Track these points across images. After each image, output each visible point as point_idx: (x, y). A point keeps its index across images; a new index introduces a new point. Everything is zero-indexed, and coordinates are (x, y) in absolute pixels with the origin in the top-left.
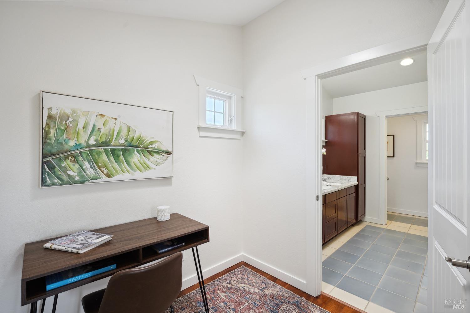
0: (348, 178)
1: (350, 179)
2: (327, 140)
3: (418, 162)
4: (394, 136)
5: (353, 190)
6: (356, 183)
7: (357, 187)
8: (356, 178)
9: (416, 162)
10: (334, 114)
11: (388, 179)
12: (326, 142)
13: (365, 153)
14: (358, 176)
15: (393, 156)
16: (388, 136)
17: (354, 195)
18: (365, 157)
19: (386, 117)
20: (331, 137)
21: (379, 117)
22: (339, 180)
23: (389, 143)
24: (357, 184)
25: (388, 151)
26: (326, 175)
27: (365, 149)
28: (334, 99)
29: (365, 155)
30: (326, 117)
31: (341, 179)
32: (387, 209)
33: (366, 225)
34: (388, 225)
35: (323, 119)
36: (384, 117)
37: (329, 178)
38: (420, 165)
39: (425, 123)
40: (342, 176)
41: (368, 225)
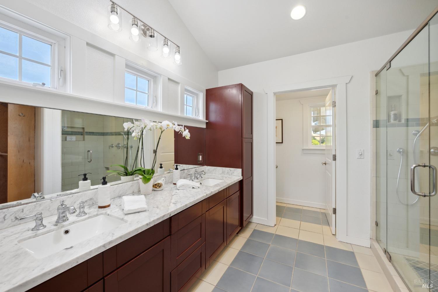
0: (231, 171)
1: (233, 173)
2: (207, 121)
3: (304, 148)
4: (282, 120)
5: (237, 188)
6: (240, 178)
7: (241, 183)
8: (239, 171)
9: (302, 148)
10: (219, 86)
11: (277, 167)
12: (207, 123)
13: (252, 138)
14: (242, 168)
15: (281, 142)
16: (276, 120)
17: (238, 193)
18: (252, 144)
19: (275, 94)
20: (213, 118)
21: (267, 93)
22: (220, 174)
23: (277, 128)
24: (242, 179)
25: (276, 136)
26: (206, 166)
27: (252, 133)
28: (219, 72)
29: (252, 141)
30: (207, 90)
31: (223, 172)
32: (277, 199)
33: (254, 230)
34: (277, 226)
35: (201, 91)
36: (272, 94)
37: (204, 174)
38: (306, 152)
39: (310, 106)
40: (224, 168)
41: (256, 229)
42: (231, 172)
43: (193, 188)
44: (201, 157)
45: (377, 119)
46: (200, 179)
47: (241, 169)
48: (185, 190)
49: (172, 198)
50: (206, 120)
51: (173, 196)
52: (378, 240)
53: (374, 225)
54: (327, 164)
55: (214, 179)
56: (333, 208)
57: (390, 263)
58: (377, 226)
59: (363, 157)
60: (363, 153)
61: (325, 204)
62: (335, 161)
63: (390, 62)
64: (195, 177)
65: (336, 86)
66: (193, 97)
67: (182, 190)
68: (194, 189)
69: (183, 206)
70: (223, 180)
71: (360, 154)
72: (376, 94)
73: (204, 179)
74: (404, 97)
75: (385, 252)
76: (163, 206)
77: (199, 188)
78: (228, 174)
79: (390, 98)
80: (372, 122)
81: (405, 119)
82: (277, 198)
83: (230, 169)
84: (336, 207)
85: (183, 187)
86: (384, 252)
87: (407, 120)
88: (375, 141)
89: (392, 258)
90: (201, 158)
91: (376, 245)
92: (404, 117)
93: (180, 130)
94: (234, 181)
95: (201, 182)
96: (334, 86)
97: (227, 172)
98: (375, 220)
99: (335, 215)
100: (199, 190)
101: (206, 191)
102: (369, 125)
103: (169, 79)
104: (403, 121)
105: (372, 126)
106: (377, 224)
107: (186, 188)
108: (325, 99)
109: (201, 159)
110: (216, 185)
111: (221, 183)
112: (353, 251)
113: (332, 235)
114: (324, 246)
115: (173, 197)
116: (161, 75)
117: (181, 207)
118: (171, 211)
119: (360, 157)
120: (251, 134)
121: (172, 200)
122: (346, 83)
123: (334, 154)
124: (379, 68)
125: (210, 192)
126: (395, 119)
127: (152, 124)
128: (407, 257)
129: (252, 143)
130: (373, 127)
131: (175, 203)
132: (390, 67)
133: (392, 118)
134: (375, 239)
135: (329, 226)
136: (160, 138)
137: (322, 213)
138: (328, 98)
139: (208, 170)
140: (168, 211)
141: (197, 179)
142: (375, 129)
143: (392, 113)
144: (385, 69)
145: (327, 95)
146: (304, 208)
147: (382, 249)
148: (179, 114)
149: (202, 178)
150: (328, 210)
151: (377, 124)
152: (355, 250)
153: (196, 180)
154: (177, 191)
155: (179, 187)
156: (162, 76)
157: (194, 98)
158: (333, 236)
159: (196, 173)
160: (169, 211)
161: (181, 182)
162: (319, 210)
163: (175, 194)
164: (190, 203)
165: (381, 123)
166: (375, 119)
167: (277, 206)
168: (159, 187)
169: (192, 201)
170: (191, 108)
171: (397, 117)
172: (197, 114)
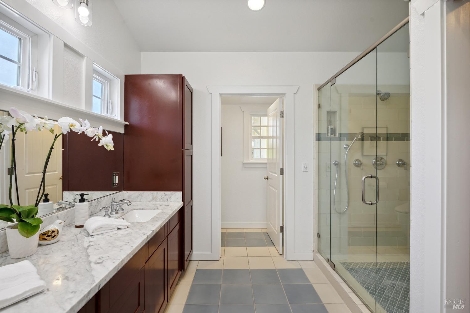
1: (171, 198)
2: (128, 123)
3: (245, 161)
4: (222, 128)
6: (180, 204)
8: (180, 194)
9: (243, 162)
10: (142, 73)
12: (126, 126)
13: (192, 150)
14: (182, 190)
17: (177, 228)
19: (221, 95)
20: (135, 119)
21: (211, 93)
22: (151, 202)
24: (183, 205)
26: (125, 192)
28: (142, 53)
29: (192, 153)
30: (126, 76)
31: (154, 199)
33: (197, 270)
34: (223, 258)
35: (118, 76)
36: (218, 95)
37: (129, 204)
38: (247, 165)
39: (251, 115)
40: (155, 192)
41: (198, 268)
42: (167, 197)
43: (118, 229)
44: (117, 177)
45: (319, 133)
46: (120, 212)
47: (182, 192)
48: (104, 236)
49: (87, 253)
50: (126, 120)
51: (87, 249)
52: (319, 251)
53: (316, 237)
54: (270, 178)
55: (143, 209)
56: (281, 226)
57: (334, 272)
58: (319, 237)
59: (307, 171)
60: (307, 166)
61: (266, 223)
62: (282, 176)
63: (335, 78)
64: (112, 210)
65: (285, 95)
66: (102, 83)
67: (100, 236)
68: (119, 231)
69: (119, 264)
70: (158, 209)
71: (305, 167)
72: (318, 108)
73: (128, 212)
74: (338, 113)
75: (329, 261)
76: (77, 273)
77: (128, 227)
78: (162, 200)
79: (328, 113)
80: (315, 135)
81: (339, 134)
82: (223, 223)
83: (165, 194)
84: (283, 224)
85: (100, 230)
86: (327, 262)
87: (340, 135)
88: (317, 154)
89: (335, 266)
90: (116, 179)
91: (320, 257)
92: (338, 132)
93: (95, 135)
94: (176, 210)
95: (123, 217)
96: (282, 95)
97: (160, 198)
98: (317, 232)
99: (282, 233)
100: (129, 230)
101: (144, 231)
102: (313, 137)
103: (65, 45)
104: (337, 136)
105: (315, 139)
106: (319, 236)
107: (105, 232)
108: (268, 108)
109: (117, 182)
110: (154, 220)
111: (158, 214)
112: (301, 268)
113: (279, 255)
114: (275, 269)
115: (88, 251)
116: (50, 34)
117: (116, 267)
118: (101, 279)
119: (305, 171)
120: (191, 144)
121: (91, 257)
122: (294, 93)
123: (282, 168)
124: (322, 83)
125: (152, 231)
126: (332, 134)
127: (37, 121)
128: (342, 262)
129: (191, 156)
130: (316, 141)
131: (98, 261)
132: (335, 83)
133: (330, 132)
134: (317, 250)
135: (275, 246)
136: (52, 148)
137: (263, 232)
138: (272, 107)
139: (129, 197)
140: (94, 281)
141: (117, 213)
142: (317, 142)
143: (330, 127)
144: (330, 84)
145: (272, 104)
146: (246, 230)
147: (325, 259)
148: (83, 107)
149: (123, 210)
150: (272, 228)
151: (319, 138)
152: (303, 266)
153: (114, 215)
154: (91, 239)
155: (93, 232)
156: (52, 37)
157: (105, 86)
158: (281, 257)
159: (114, 203)
160: (97, 281)
161: (93, 223)
162: (260, 230)
163: (89, 246)
164: (128, 256)
165: (322, 137)
166: (317, 133)
167: (222, 233)
168: (51, 237)
169: (129, 252)
170: (100, 100)
171: (333, 131)
172: (111, 110)
